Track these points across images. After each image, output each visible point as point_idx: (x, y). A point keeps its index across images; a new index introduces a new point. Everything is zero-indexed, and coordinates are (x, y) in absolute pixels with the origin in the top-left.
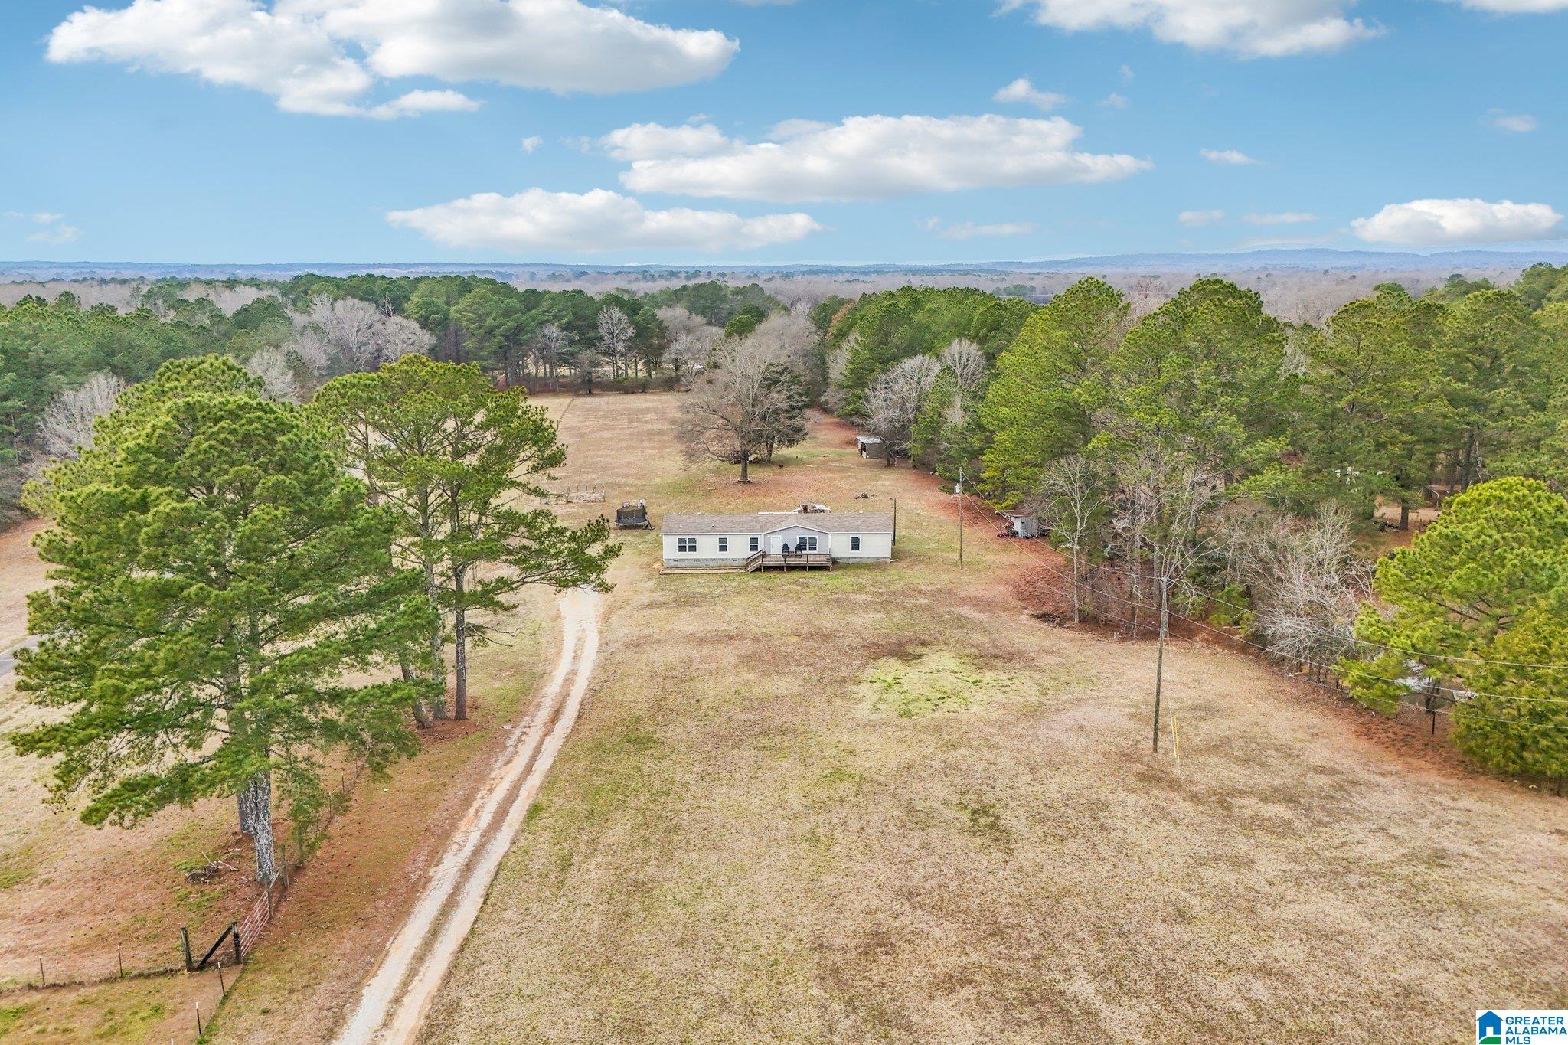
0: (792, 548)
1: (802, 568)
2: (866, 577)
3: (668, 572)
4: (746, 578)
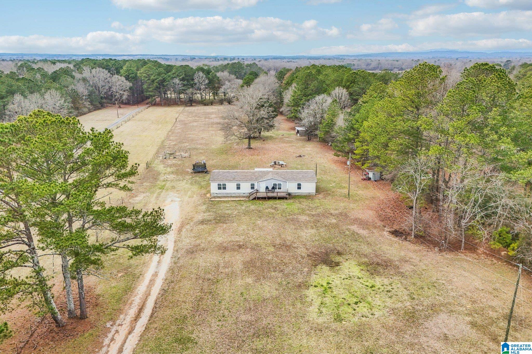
0: (270, 188)
1: (274, 198)
2: (305, 203)
3: (213, 199)
4: (249, 204)
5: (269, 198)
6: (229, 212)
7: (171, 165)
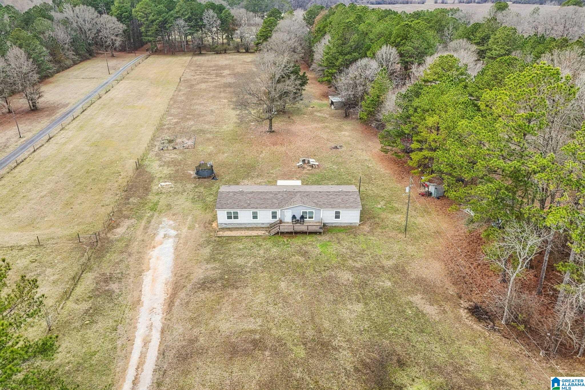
0: (298, 218)
1: (304, 233)
2: (346, 243)
3: (221, 233)
5: (296, 233)
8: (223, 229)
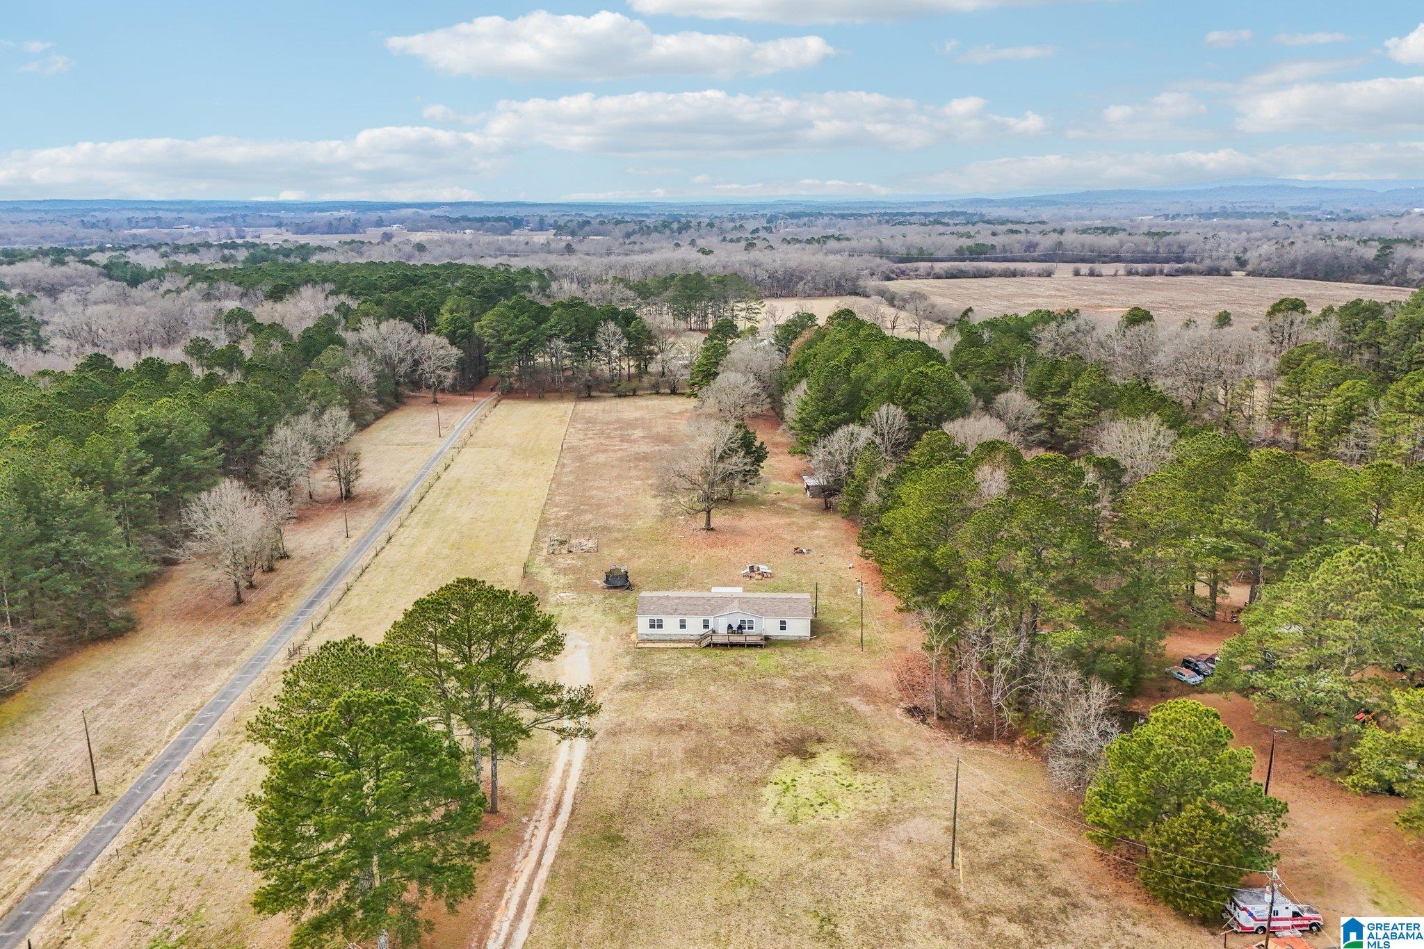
0: (735, 628)
1: (741, 645)
3: (641, 645)
4: (699, 655)
5: (733, 645)
6: (667, 669)
7: (565, 569)
8: (644, 641)
